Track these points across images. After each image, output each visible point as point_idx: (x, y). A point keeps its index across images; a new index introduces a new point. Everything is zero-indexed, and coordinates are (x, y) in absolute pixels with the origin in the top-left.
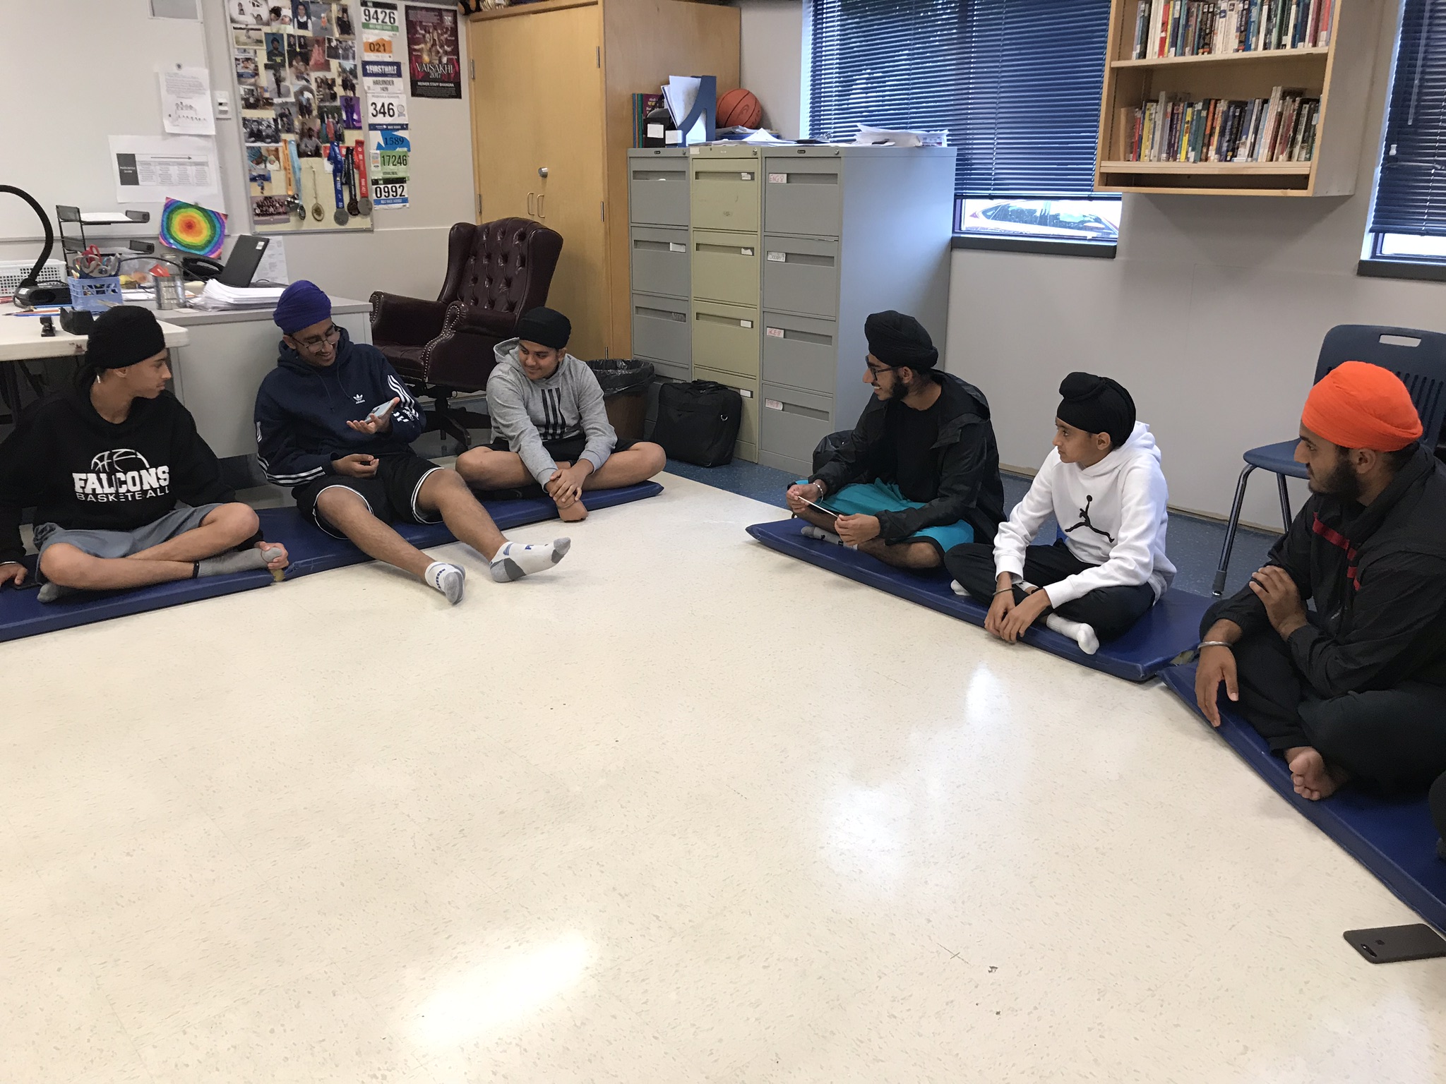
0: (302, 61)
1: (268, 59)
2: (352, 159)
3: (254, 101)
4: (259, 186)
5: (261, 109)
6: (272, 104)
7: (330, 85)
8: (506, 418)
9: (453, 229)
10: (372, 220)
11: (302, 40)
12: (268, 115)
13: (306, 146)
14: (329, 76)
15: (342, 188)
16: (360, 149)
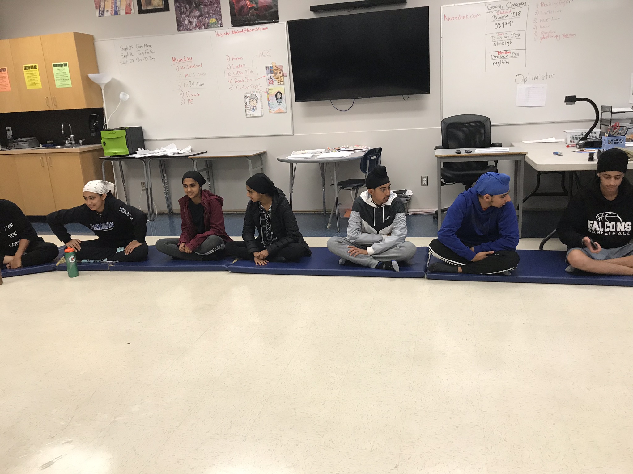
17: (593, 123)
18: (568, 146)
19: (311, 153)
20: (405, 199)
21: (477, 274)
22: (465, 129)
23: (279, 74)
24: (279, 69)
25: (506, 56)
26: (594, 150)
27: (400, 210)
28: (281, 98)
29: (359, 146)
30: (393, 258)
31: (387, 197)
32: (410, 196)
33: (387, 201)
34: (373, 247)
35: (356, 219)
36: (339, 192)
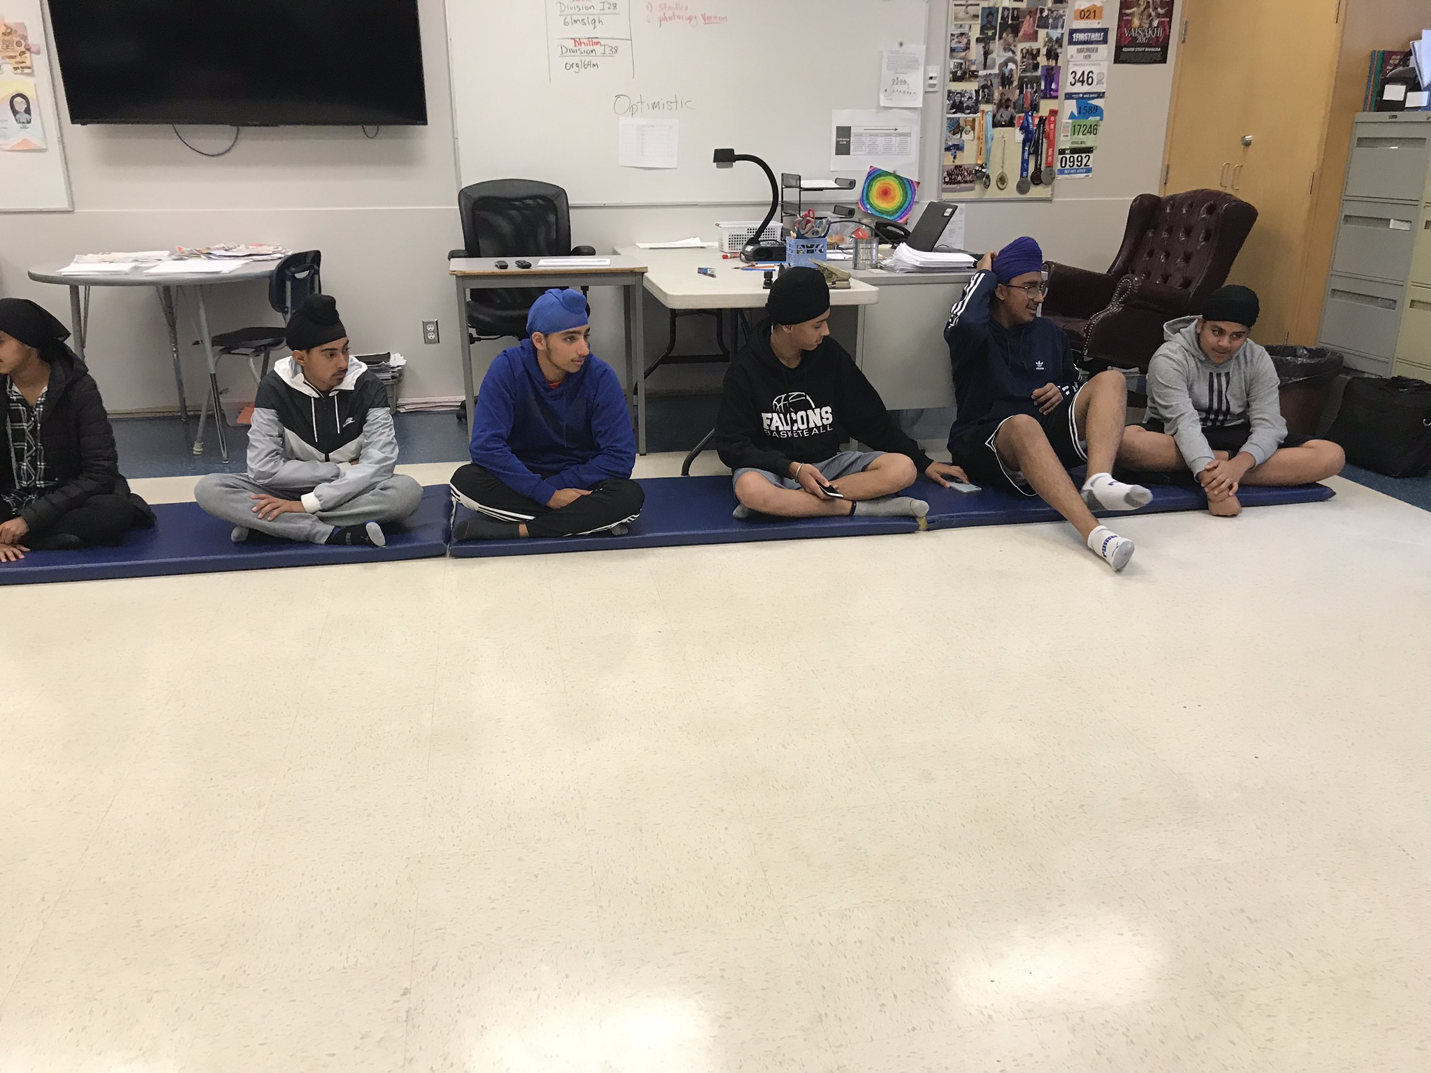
0: (1012, 33)
1: (981, 34)
2: (1044, 129)
3: (960, 75)
4: (952, 155)
5: (967, 81)
6: (977, 76)
7: (1034, 55)
8: (1166, 398)
9: (1135, 200)
10: (1052, 190)
11: (1016, 12)
12: (971, 87)
13: (1001, 116)
14: (1035, 46)
15: (1028, 158)
16: (1052, 119)
17: (769, 209)
18: (725, 257)
19: (131, 260)
20: (388, 375)
21: (559, 535)
22: (513, 213)
23: (15, 46)
24: (16, 31)
25: (592, 52)
26: (773, 265)
27: (377, 401)
28: (28, 111)
29: (261, 245)
30: (370, 515)
31: (341, 371)
32: (400, 368)
33: (341, 381)
34: (318, 494)
35: (268, 428)
36: (218, 359)
